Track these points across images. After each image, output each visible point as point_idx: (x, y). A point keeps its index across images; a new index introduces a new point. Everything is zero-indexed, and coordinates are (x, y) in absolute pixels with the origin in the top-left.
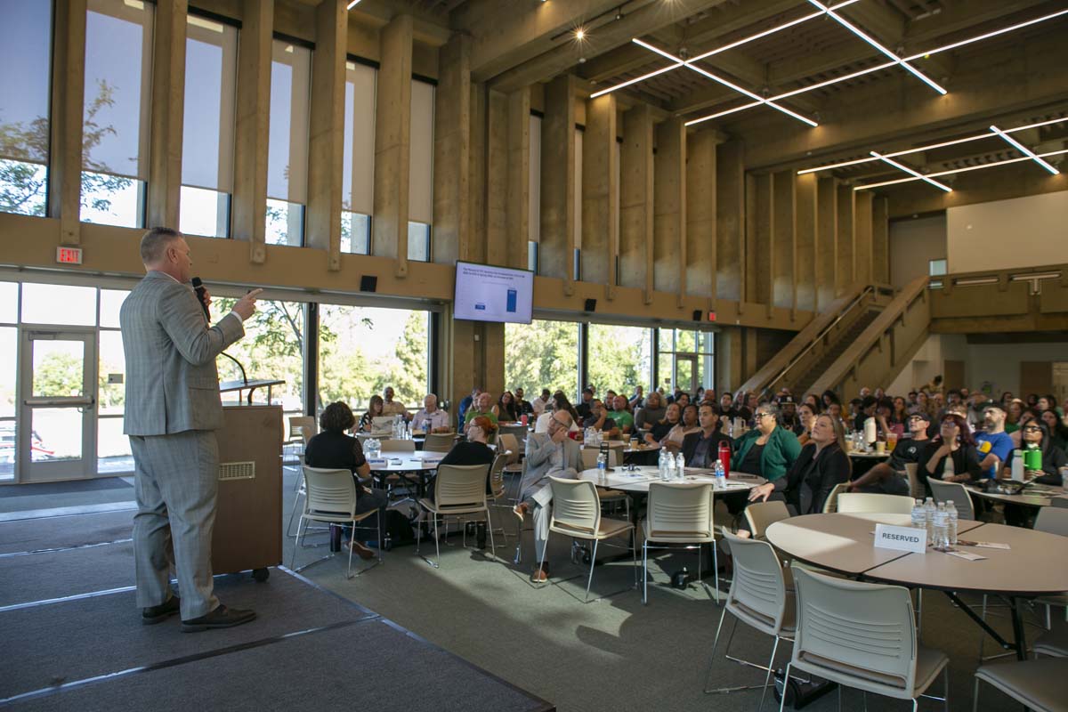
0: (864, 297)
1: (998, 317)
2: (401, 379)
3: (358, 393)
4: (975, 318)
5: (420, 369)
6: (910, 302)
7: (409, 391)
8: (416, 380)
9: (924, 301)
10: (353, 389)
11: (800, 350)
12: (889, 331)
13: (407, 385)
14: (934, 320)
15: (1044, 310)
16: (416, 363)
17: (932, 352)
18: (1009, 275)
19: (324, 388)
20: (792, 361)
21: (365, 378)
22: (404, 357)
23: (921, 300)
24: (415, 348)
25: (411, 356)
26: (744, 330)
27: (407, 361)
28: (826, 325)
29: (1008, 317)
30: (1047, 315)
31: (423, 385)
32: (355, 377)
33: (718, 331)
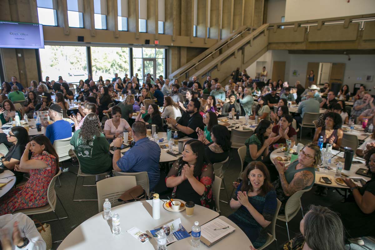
0: (244, 33)
1: (293, 43)
2: (118, 63)
3: (105, 68)
4: (285, 43)
5: (125, 59)
6: (255, 36)
7: (122, 67)
8: (124, 63)
9: (265, 35)
10: (104, 66)
11: (205, 56)
12: (242, 49)
13: (121, 64)
14: (270, 44)
15: (310, 40)
16: (124, 56)
17: (268, 58)
18: (299, 24)
19: (94, 66)
20: (199, 62)
21: (108, 62)
22: (120, 54)
23: (263, 35)
24: (123, 51)
25: (122, 54)
26: (179, 48)
27: (120, 56)
28: (221, 45)
29: (297, 43)
30: (312, 43)
31: (126, 65)
32: (104, 62)
33: (167, 48)
